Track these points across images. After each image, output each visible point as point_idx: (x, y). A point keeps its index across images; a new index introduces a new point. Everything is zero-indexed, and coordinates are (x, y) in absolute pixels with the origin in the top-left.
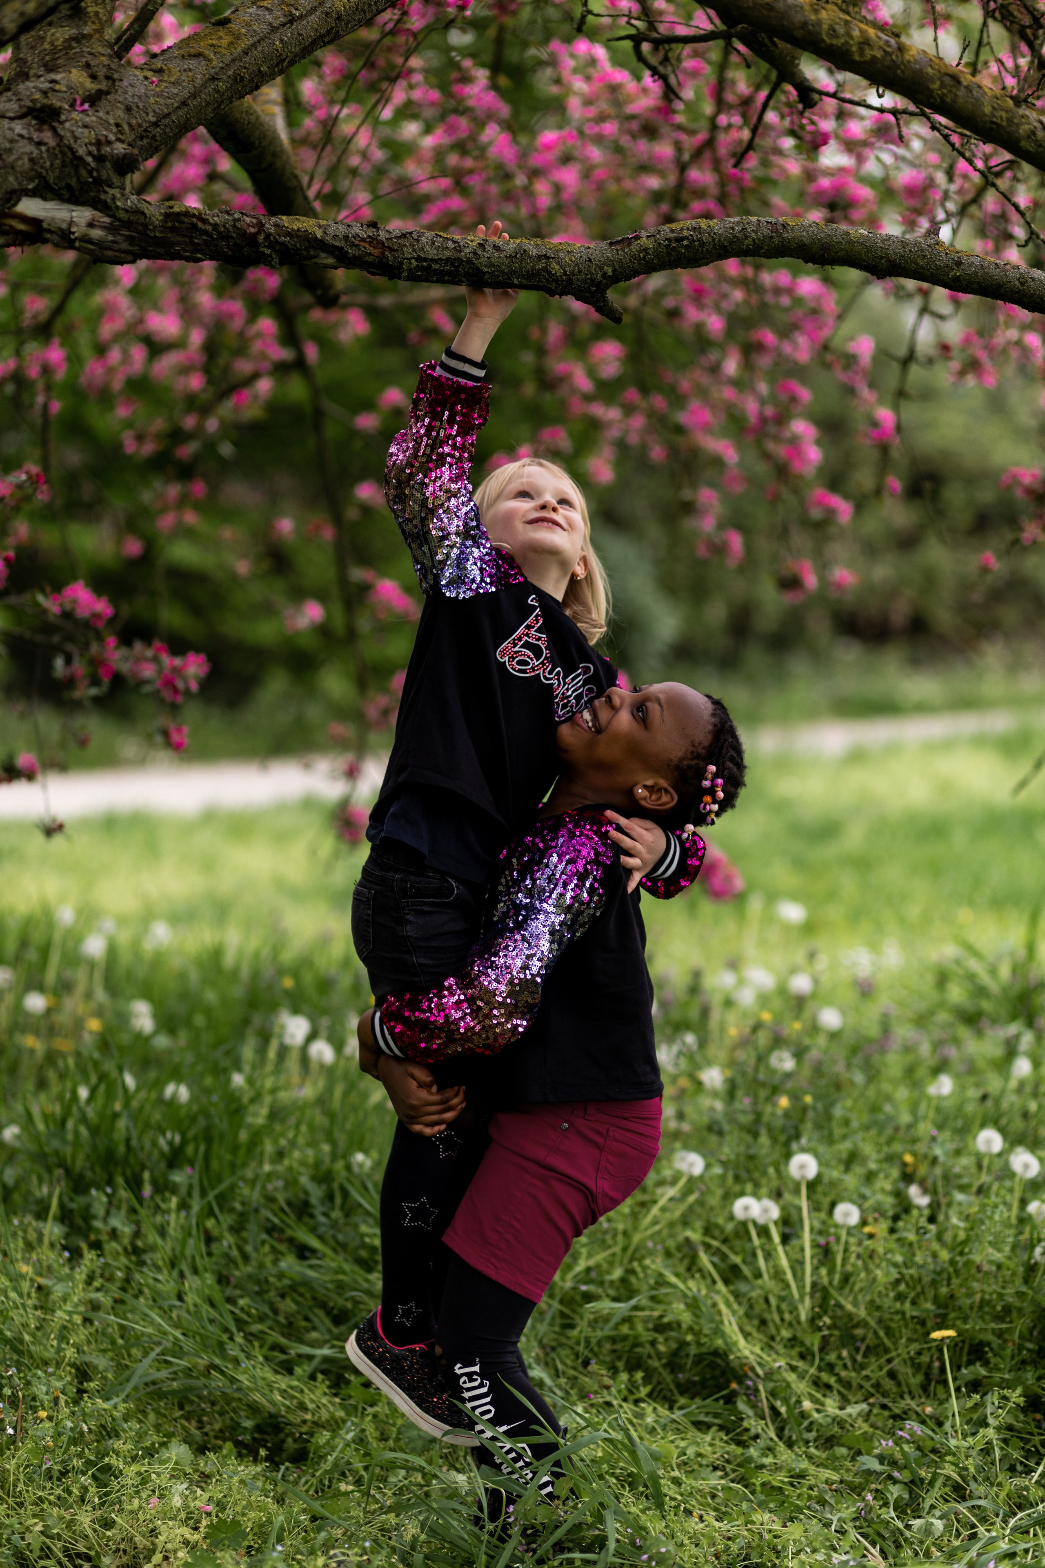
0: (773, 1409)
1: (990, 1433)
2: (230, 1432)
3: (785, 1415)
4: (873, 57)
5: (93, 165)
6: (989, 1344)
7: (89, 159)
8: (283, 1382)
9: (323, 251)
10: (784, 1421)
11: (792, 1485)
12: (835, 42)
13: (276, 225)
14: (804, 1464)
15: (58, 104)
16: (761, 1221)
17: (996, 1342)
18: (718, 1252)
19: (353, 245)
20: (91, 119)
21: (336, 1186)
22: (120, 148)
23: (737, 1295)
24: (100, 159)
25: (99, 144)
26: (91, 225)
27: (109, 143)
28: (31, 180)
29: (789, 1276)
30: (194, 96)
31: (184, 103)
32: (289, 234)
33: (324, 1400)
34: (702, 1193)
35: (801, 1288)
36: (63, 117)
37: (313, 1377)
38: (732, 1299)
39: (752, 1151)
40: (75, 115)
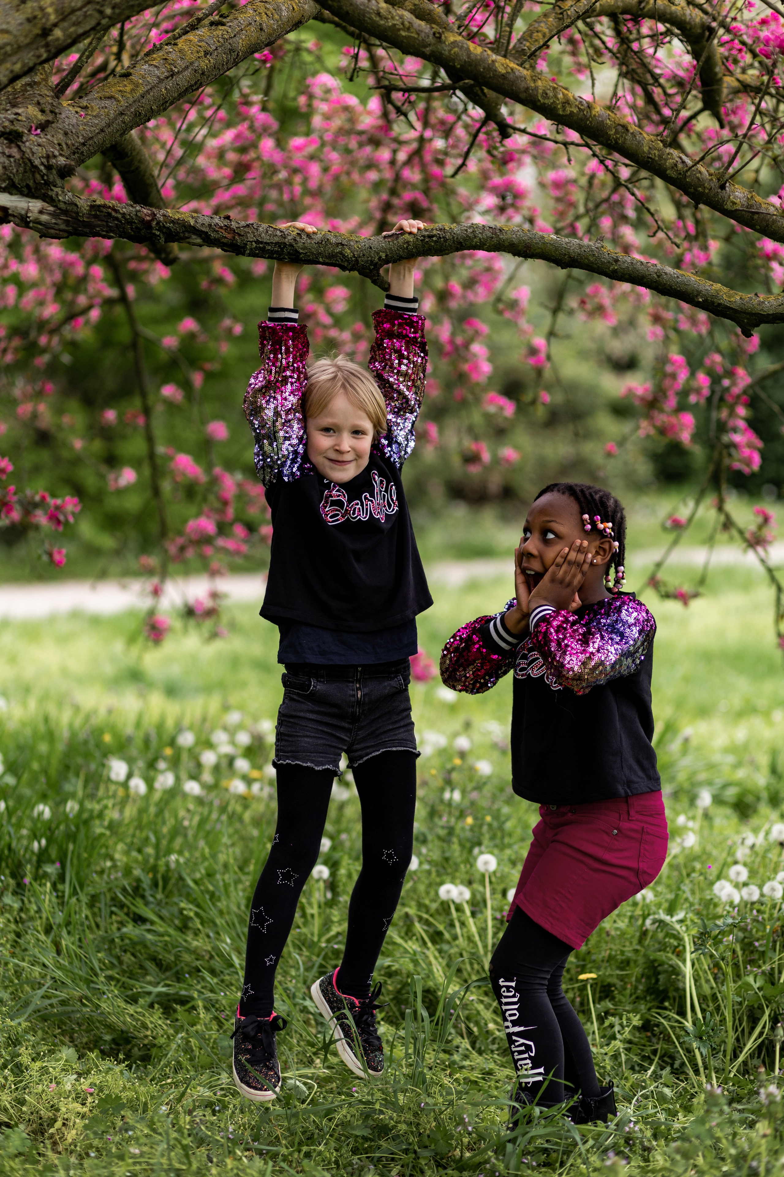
0: (468, 1028)
1: (618, 1044)
2: (95, 1044)
3: (476, 1033)
4: (572, 112)
5: (44, 171)
6: (614, 985)
7: (42, 168)
8: (131, 1009)
9: (194, 234)
10: (476, 1037)
11: (484, 1079)
12: (546, 101)
13: (164, 215)
14: (492, 1066)
15: (21, 130)
16: (457, 901)
17: (619, 984)
18: (428, 923)
19: (215, 231)
20: (43, 140)
21: (159, 876)
22: (62, 161)
23: (440, 951)
24: (49, 167)
25: (48, 157)
26: (41, 212)
27: (55, 157)
28: (4, 181)
29: (477, 938)
30: (109, 125)
31: (102, 130)
32: (172, 222)
33: (160, 1022)
34: (415, 883)
35: (485, 947)
36: (24, 139)
37: (151, 1006)
38: (437, 954)
39: (447, 855)
40: (32, 137)
